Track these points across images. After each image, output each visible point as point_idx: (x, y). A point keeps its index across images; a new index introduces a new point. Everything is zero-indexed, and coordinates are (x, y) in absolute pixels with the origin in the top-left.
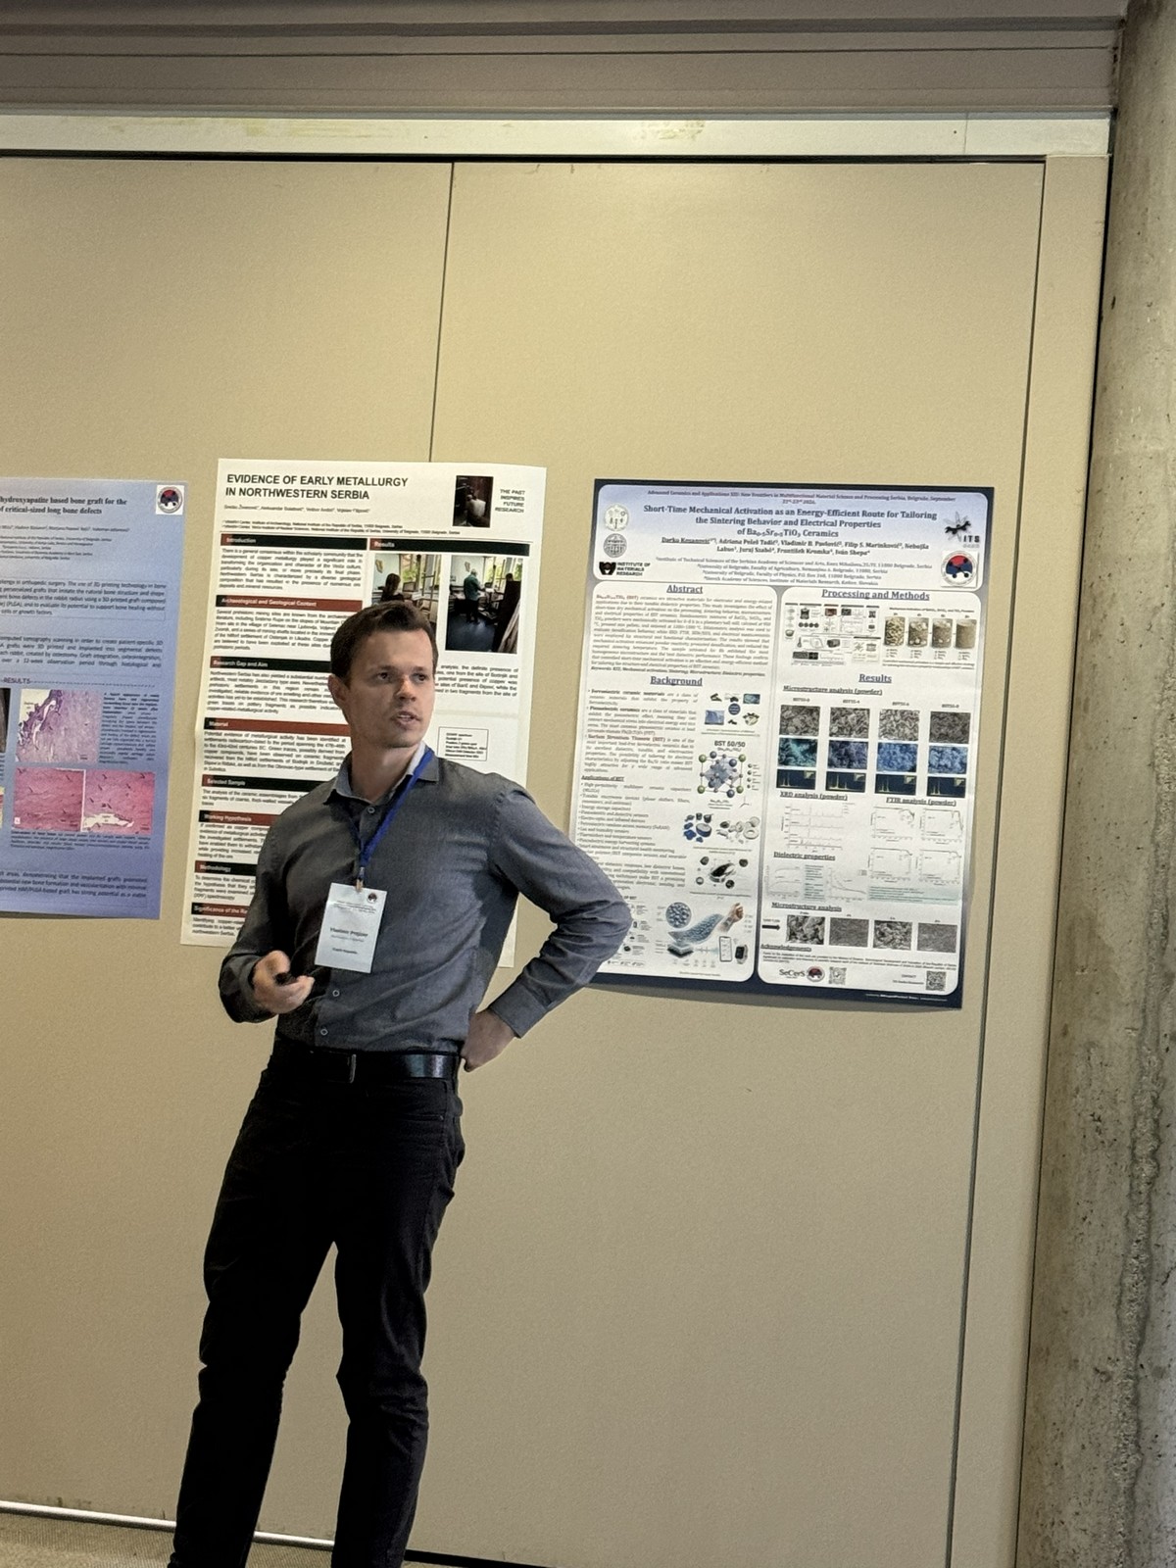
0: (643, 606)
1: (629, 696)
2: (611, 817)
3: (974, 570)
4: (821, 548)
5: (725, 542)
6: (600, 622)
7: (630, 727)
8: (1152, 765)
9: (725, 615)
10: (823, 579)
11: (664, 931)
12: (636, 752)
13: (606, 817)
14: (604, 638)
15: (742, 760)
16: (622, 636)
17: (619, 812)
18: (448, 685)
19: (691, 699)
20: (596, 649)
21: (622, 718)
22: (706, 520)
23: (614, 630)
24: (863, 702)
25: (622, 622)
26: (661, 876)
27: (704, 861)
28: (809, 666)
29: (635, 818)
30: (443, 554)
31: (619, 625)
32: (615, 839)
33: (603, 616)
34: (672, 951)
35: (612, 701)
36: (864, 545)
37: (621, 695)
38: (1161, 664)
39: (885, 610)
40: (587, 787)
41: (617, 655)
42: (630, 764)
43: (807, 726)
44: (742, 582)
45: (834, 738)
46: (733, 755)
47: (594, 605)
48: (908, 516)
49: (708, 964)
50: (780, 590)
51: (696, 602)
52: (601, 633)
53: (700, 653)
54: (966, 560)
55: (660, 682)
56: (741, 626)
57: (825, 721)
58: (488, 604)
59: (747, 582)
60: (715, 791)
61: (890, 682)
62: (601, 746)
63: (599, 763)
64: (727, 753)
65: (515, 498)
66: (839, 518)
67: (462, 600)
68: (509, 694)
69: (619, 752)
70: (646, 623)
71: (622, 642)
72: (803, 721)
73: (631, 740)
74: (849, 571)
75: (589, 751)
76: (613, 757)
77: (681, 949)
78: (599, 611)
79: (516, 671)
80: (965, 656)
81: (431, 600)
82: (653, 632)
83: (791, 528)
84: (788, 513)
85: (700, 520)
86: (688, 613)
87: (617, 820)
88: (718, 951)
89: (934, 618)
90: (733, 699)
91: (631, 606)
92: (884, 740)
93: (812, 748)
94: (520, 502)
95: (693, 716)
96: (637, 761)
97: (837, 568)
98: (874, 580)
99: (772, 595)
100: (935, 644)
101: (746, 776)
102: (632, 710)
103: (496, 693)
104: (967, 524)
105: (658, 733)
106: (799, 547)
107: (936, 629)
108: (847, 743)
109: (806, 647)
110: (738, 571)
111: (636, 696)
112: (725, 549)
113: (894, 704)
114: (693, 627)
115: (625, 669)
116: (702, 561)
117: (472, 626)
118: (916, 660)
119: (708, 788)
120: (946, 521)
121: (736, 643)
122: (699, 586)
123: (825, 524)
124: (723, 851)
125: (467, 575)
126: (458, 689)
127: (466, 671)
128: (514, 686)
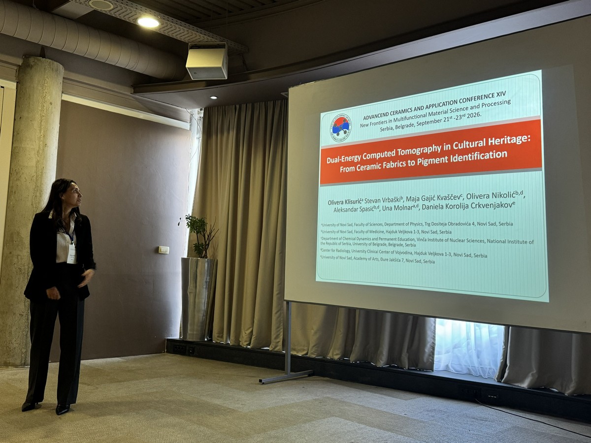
8: (32, 205)
38: (34, 187)
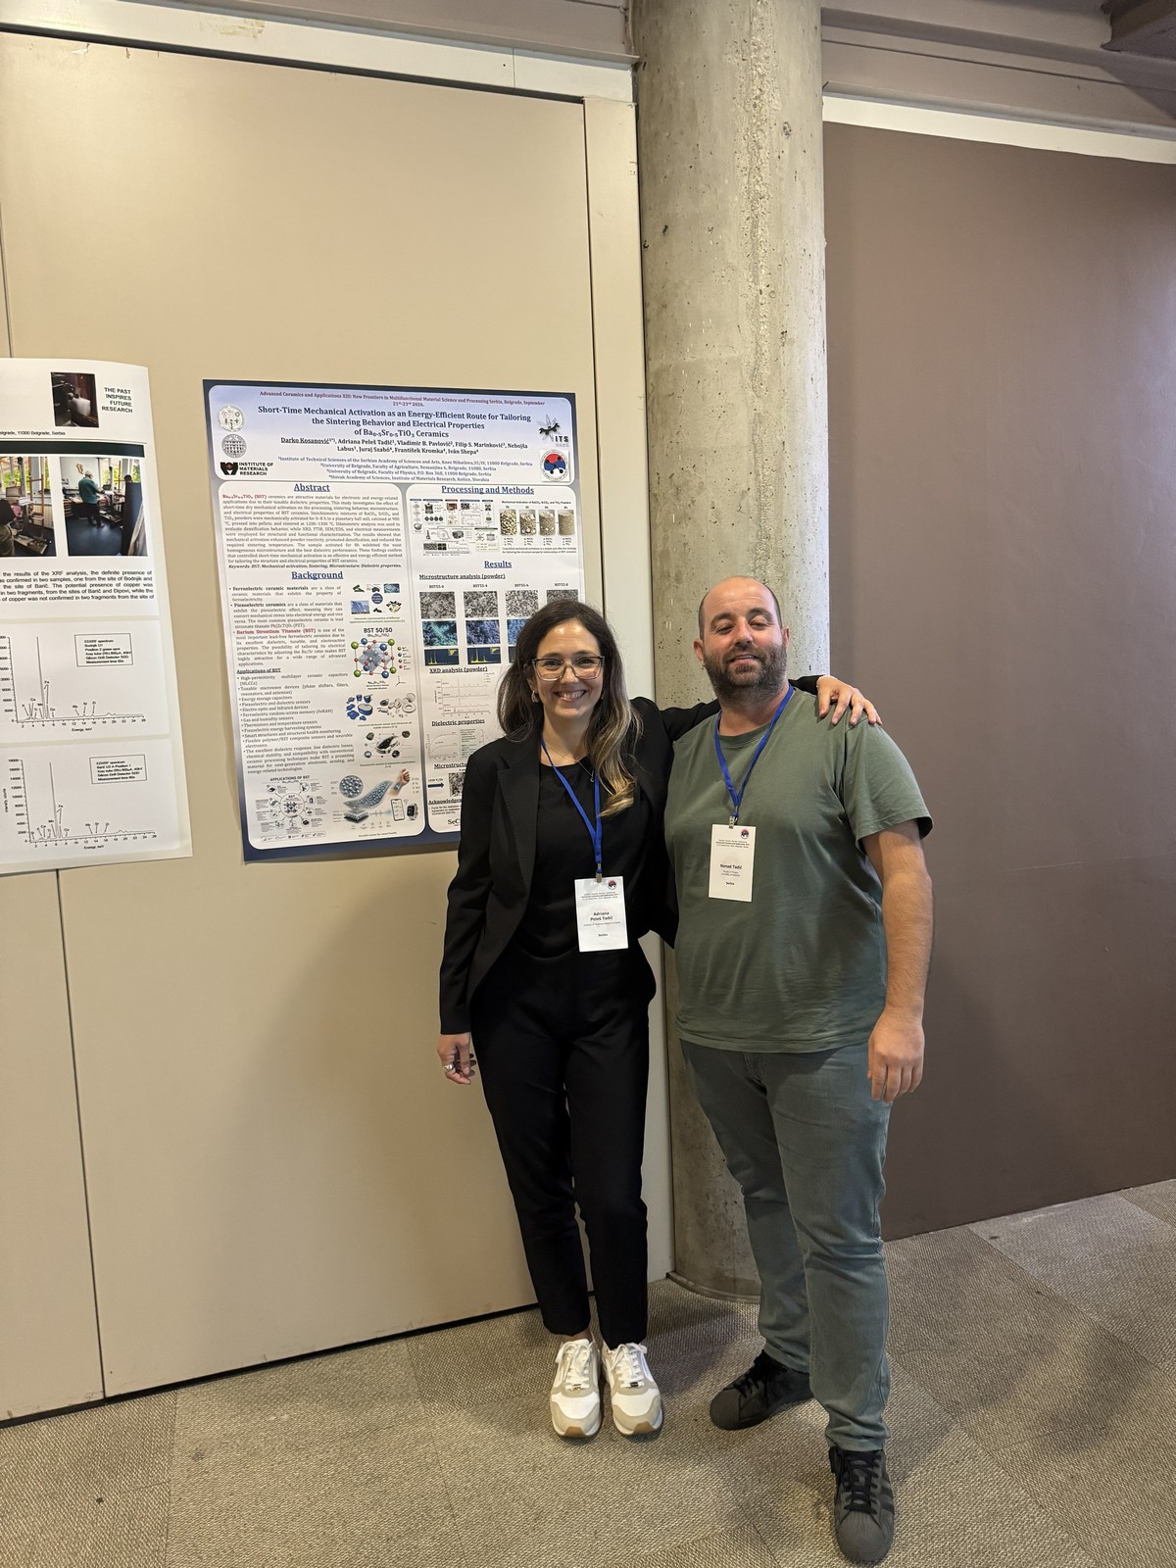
0: (273, 505)
1: (273, 592)
2: (272, 706)
3: (567, 467)
4: (435, 448)
5: (344, 441)
6: (231, 522)
7: (279, 621)
9: (354, 511)
10: (440, 476)
11: (340, 802)
12: (289, 644)
13: (268, 707)
14: (237, 537)
15: (391, 645)
16: (256, 534)
17: (281, 701)
18: (78, 592)
19: (335, 591)
20: (230, 548)
21: (269, 613)
22: (322, 421)
23: (245, 529)
24: (491, 585)
25: (253, 521)
26: (331, 755)
27: (370, 737)
28: (438, 557)
29: (299, 705)
30: (50, 456)
31: (250, 524)
32: (280, 726)
33: (233, 516)
34: (349, 818)
35: (256, 597)
36: (473, 444)
37: (264, 591)
38: (752, 539)
39: (499, 503)
40: (244, 681)
41: (254, 554)
42: (284, 656)
43: (445, 609)
44: (366, 480)
45: (469, 619)
46: (382, 639)
47: (222, 505)
48: (506, 418)
49: (384, 825)
50: (403, 487)
51: (326, 500)
52: (233, 532)
53: (338, 548)
54: (559, 458)
55: (301, 577)
56: (371, 522)
57: (460, 602)
58: (109, 506)
59: (371, 480)
60: (371, 674)
61: (510, 567)
62: (252, 640)
63: (252, 657)
64: (376, 639)
65: (121, 397)
66: (447, 420)
67: (79, 504)
68: (146, 597)
69: (270, 646)
70: (278, 521)
71: (255, 539)
72: (441, 605)
73: (281, 633)
74: (463, 468)
75: (239, 646)
76: (266, 651)
77: (358, 816)
78: (228, 510)
79: (150, 573)
80: (568, 541)
81: (42, 505)
82: (287, 529)
83: (406, 428)
84: (399, 414)
85: (315, 421)
86: (319, 511)
87: (279, 708)
88: (391, 812)
89: (539, 509)
90: (375, 589)
91: (260, 505)
92: (512, 618)
93: (453, 629)
94: (128, 401)
95: (339, 607)
96: (291, 653)
97: (452, 465)
98: (485, 477)
99: (397, 492)
100: (542, 532)
101: (397, 658)
102: (277, 605)
103: (132, 596)
104: (557, 425)
105: (308, 625)
106: (415, 447)
107: (542, 519)
108: (481, 622)
109: (435, 539)
110: (361, 470)
111: (280, 591)
112: (345, 449)
113: (516, 585)
114: (326, 524)
115: (263, 566)
116: (325, 460)
117: (95, 530)
118: (530, 547)
119: (364, 672)
120: (539, 423)
121: (370, 538)
122: (326, 484)
123: (436, 425)
124: (386, 726)
125: (81, 477)
126: (90, 595)
127: (95, 576)
128: (150, 588)
